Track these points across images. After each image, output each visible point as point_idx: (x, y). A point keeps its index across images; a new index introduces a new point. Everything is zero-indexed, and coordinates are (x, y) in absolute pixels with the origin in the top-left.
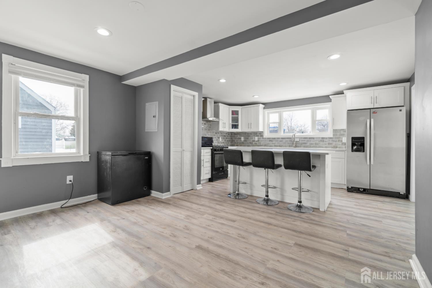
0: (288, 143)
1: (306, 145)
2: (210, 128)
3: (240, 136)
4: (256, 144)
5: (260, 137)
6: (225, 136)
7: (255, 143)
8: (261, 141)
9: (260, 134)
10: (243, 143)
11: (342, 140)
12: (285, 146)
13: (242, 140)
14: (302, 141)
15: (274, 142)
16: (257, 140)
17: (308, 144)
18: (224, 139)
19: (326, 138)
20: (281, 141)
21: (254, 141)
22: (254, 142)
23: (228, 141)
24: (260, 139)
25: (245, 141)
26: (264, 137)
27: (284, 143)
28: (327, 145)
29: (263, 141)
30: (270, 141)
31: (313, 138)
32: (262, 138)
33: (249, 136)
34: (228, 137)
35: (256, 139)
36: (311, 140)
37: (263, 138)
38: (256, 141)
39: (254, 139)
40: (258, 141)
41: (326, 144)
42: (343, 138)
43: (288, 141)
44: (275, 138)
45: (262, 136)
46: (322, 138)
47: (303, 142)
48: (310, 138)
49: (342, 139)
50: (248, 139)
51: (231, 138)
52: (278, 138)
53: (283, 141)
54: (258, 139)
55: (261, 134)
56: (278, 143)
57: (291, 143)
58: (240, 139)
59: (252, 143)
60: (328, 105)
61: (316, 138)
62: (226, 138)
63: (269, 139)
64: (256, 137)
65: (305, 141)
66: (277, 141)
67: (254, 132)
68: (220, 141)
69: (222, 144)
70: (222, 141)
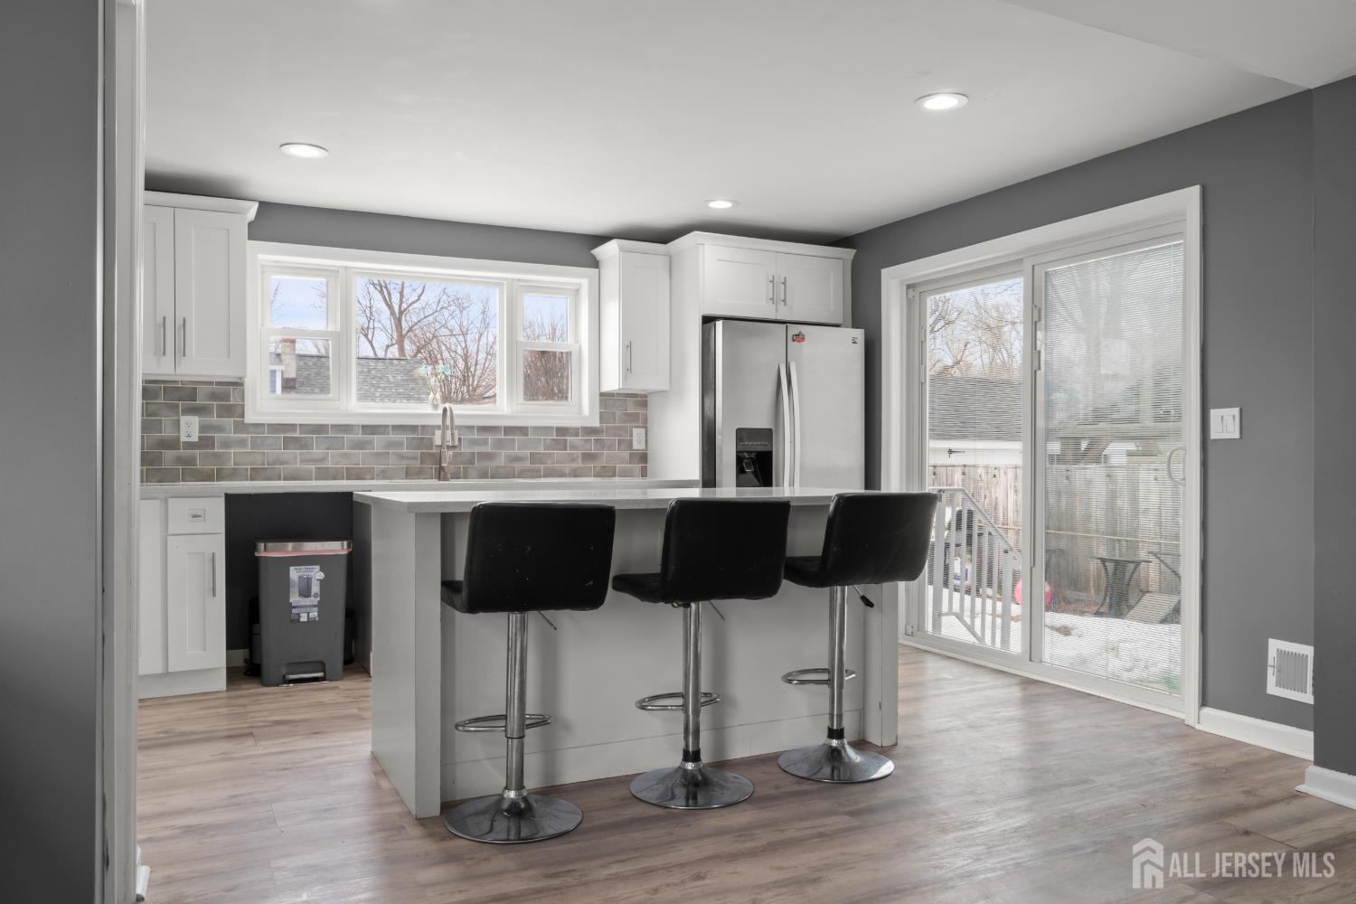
0: (402, 457)
1: (494, 464)
4: (190, 461)
5: (214, 419)
7: (180, 460)
8: (226, 444)
9: (214, 396)
11: (631, 443)
12: (384, 472)
14: (473, 442)
15: (317, 451)
16: (195, 439)
17: (501, 461)
19: (575, 432)
20: (360, 445)
21: (173, 444)
22: (169, 455)
24: (220, 429)
26: (250, 418)
27: (378, 455)
28: (579, 464)
29: (242, 443)
30: (288, 442)
31: (523, 430)
32: (229, 422)
35: (190, 427)
36: (514, 440)
37: (241, 427)
38: (190, 445)
39: (167, 433)
40: (205, 442)
41: (573, 460)
42: (635, 431)
43: (399, 444)
44: (319, 429)
45: (235, 411)
46: (562, 431)
47: (477, 449)
48: (509, 430)
49: (631, 435)
52: (347, 428)
53: (370, 443)
54: (203, 428)
55: (226, 397)
56: (344, 455)
57: (416, 458)
59: (154, 460)
60: (578, 278)
61: (537, 429)
63: (284, 432)
64: (184, 419)
65: (485, 442)
66: (334, 444)
67: (176, 382)
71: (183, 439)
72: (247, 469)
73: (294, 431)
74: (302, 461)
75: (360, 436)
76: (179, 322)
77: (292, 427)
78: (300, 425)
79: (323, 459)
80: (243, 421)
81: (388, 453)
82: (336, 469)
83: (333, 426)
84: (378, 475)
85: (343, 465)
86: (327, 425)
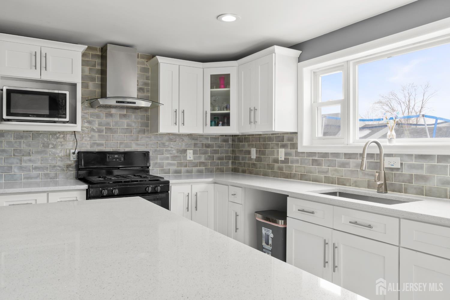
0: (365, 174)
1: (429, 184)
2: (147, 126)
3: (249, 145)
4: (281, 169)
5: (289, 150)
6: (208, 146)
7: (279, 168)
8: (292, 162)
9: (289, 139)
10: (254, 164)
12: (355, 182)
13: (252, 157)
14: (411, 167)
15: (324, 167)
16: (283, 159)
18: (205, 153)
20: (343, 165)
21: (277, 161)
22: (276, 165)
23: (220, 159)
24: (290, 154)
25: (258, 159)
26: (300, 150)
27: (352, 171)
29: (297, 161)
30: (313, 162)
32: (293, 151)
33: (266, 146)
34: (220, 147)
35: (281, 154)
37: (297, 153)
38: (282, 162)
39: (275, 156)
40: (286, 161)
45: (294, 146)
47: (414, 172)
50: (263, 153)
51: (233, 152)
52: (336, 155)
53: (348, 164)
54: (286, 154)
55: (291, 139)
56: (336, 170)
57: (373, 175)
58: (249, 152)
59: (272, 168)
62: (216, 152)
63: (312, 156)
64: (280, 150)
65: (421, 167)
66: (332, 164)
68: (188, 159)
69: (195, 169)
70: (194, 159)
71: (280, 159)
72: (299, 174)
73: (315, 156)
74: (318, 172)
75: (343, 160)
77: (313, 154)
78: (318, 153)
79: (327, 172)
80: (297, 151)
82: (332, 178)
83: (332, 154)
84: (352, 184)
85: (336, 176)
86: (328, 153)
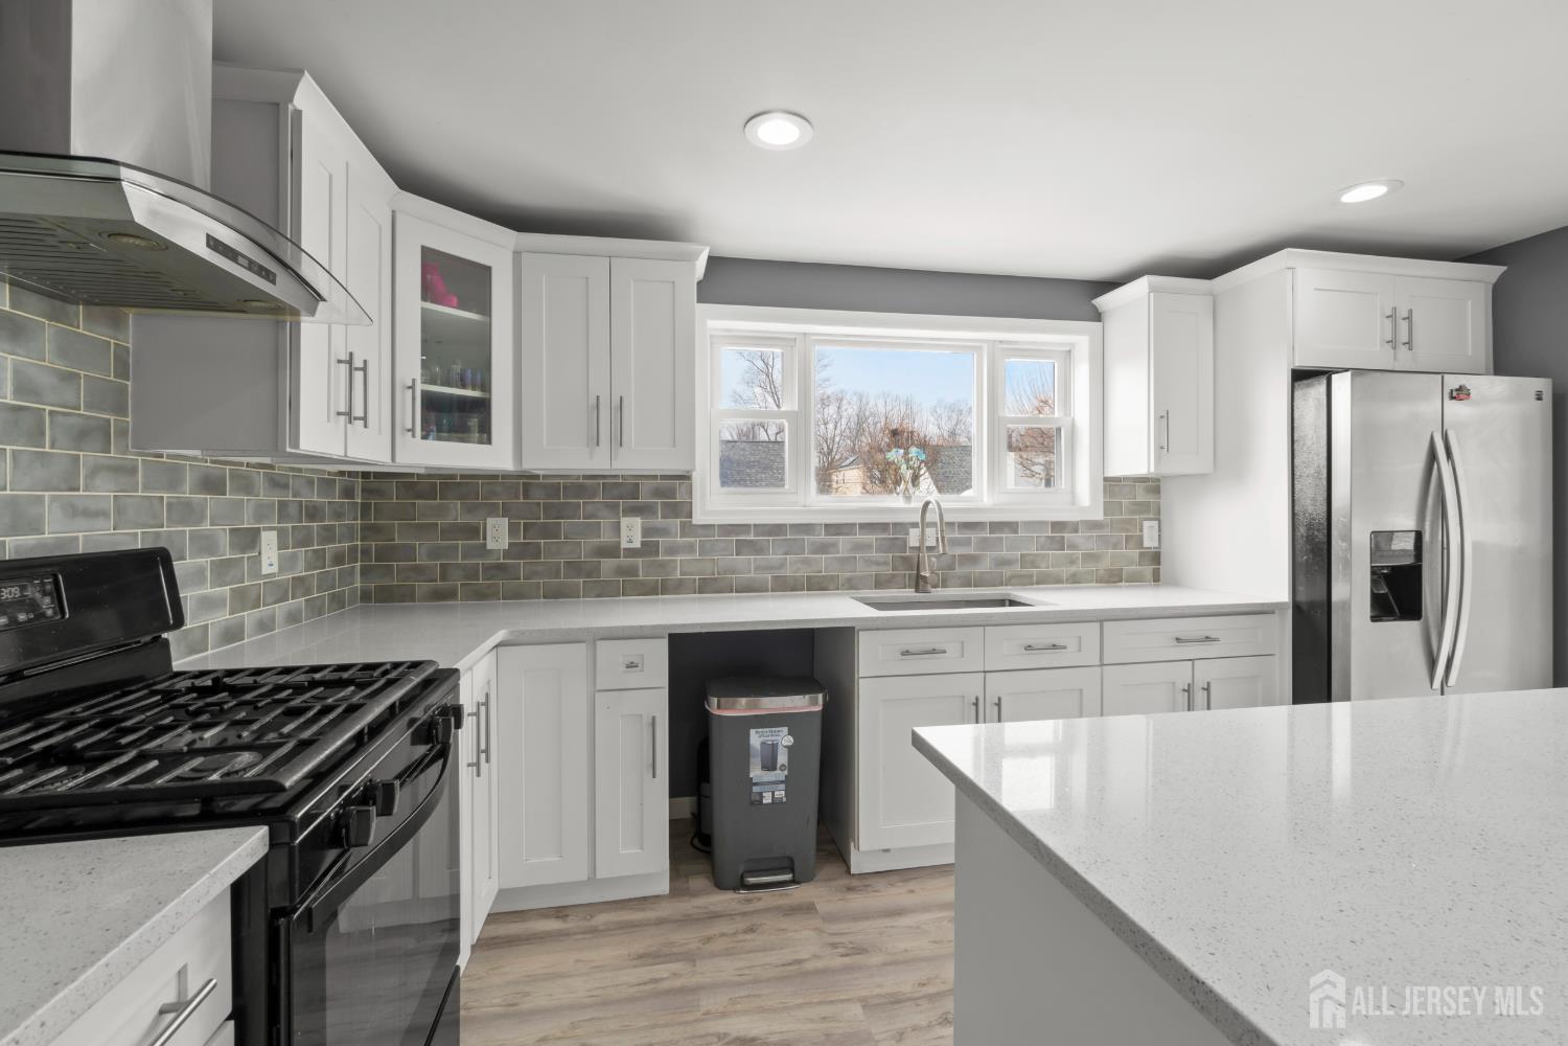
0: (869, 562)
1: (978, 569)
2: (121, 410)
3: (470, 510)
4: (632, 571)
5: (659, 521)
6: (313, 513)
7: (620, 571)
8: (670, 551)
9: (658, 493)
10: (500, 567)
11: (1141, 539)
12: (849, 580)
13: (490, 545)
14: (955, 542)
15: (773, 557)
16: (637, 544)
17: (985, 567)
18: (305, 542)
19: (1074, 527)
20: (823, 548)
21: (612, 551)
22: (608, 564)
23: (338, 559)
24: (664, 532)
25: (515, 550)
26: (699, 518)
27: (843, 560)
28: (1079, 568)
29: (690, 548)
30: (741, 547)
31: (1012, 526)
32: (676, 523)
33: (558, 511)
34: (338, 516)
35: (632, 531)
36: (1001, 539)
37: (688, 529)
38: (631, 553)
39: (606, 538)
40: (649, 549)
41: (1072, 562)
42: (1146, 524)
43: (867, 547)
44: (777, 529)
45: (682, 510)
46: (1058, 526)
47: (959, 551)
48: (997, 526)
49: (1141, 530)
50: (550, 532)
51: (369, 531)
52: (807, 528)
53: (834, 545)
54: (646, 532)
55: (671, 493)
56: (806, 562)
57: (886, 563)
58: (474, 531)
59: (592, 571)
60: (1075, 336)
61: (1030, 525)
62: (328, 535)
63: (737, 534)
64: (625, 521)
65: (967, 542)
66: (794, 548)
67: (615, 476)
68: (266, 570)
69: (280, 610)
70: (281, 570)
71: (624, 545)
72: (695, 579)
73: (748, 532)
74: (757, 568)
75: (822, 537)
76: (616, 402)
77: (744, 528)
78: (755, 525)
79: (782, 565)
80: (690, 522)
81: (855, 558)
82: (795, 578)
83: (792, 526)
84: (843, 585)
85: (804, 572)
86: (785, 525)
